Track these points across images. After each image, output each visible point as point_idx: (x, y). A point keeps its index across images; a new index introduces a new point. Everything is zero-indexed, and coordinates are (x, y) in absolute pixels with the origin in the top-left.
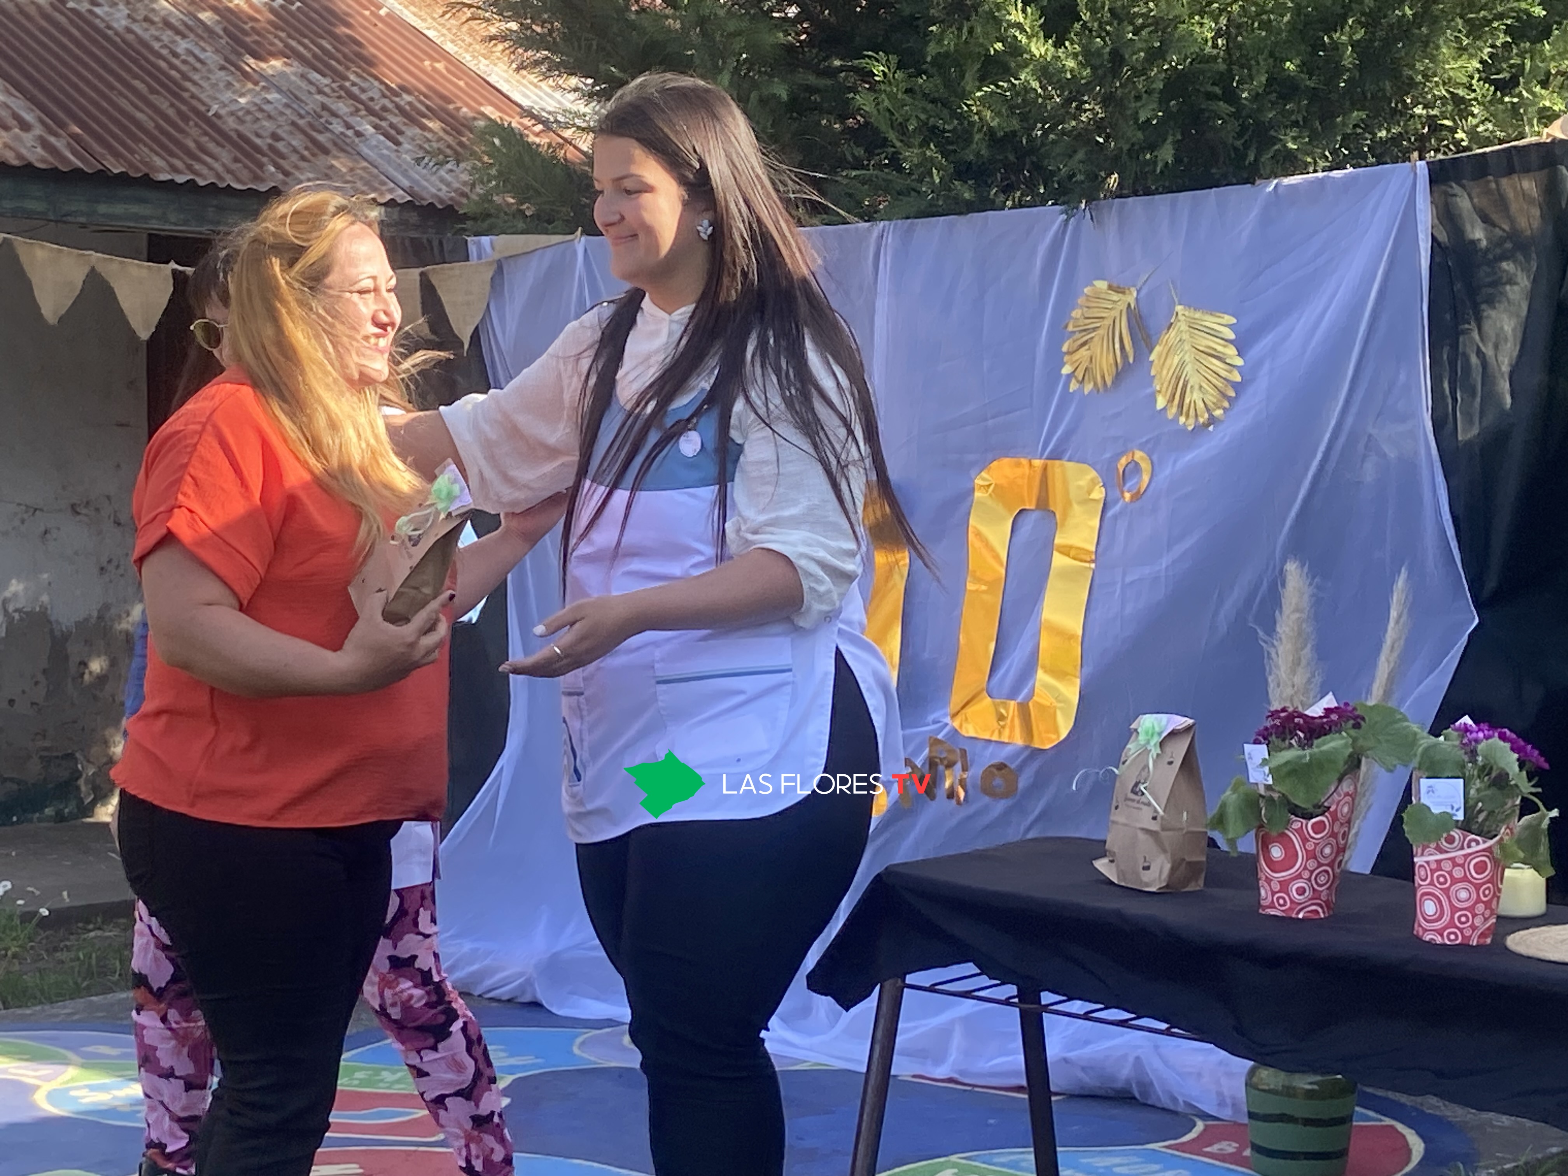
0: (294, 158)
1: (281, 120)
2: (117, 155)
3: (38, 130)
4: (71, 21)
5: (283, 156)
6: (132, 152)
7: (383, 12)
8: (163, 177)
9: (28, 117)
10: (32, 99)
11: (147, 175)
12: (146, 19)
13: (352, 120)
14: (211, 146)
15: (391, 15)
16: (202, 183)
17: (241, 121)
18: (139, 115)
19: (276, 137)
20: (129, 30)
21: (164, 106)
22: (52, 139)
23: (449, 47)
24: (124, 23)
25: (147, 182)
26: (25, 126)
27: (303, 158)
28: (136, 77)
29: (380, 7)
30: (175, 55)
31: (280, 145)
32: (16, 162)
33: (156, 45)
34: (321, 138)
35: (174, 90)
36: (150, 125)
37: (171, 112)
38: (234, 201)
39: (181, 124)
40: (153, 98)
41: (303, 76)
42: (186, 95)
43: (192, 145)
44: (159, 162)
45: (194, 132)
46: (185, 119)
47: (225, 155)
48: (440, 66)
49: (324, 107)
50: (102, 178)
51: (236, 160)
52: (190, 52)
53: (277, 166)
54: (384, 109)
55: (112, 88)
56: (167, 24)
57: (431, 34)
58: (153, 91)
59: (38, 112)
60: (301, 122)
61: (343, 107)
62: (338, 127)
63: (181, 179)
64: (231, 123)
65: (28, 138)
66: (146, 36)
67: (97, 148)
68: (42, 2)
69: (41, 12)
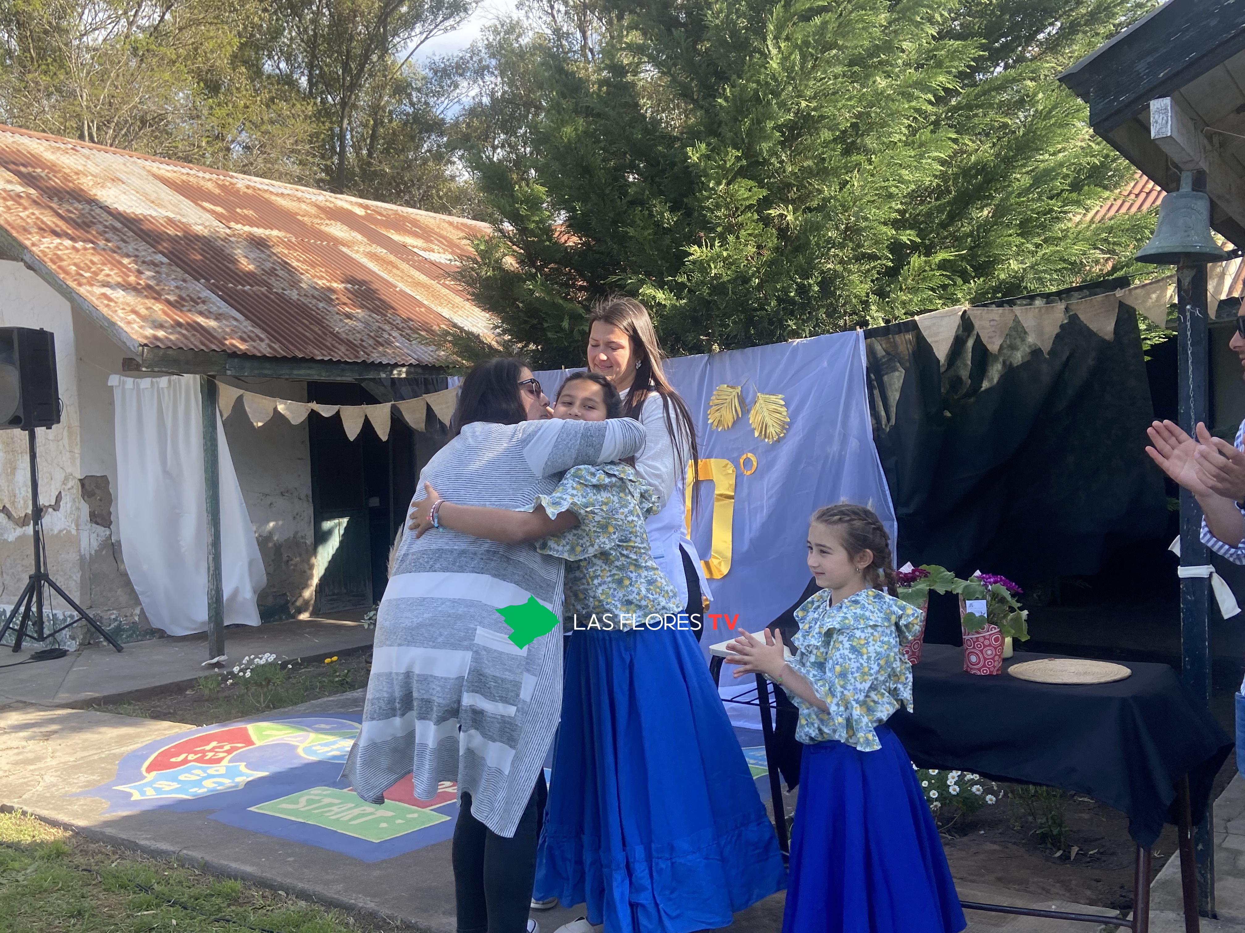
0: (370, 348)
1: (363, 333)
2: (300, 350)
3: (267, 341)
4: (275, 297)
5: (365, 348)
6: (305, 348)
7: (398, 289)
8: (319, 358)
9: (262, 336)
10: (263, 329)
11: (313, 357)
12: (305, 295)
13: (391, 332)
14: (337, 345)
15: (401, 290)
16: (334, 360)
17: (347, 334)
18: (307, 334)
19: (362, 340)
20: (299, 300)
21: (316, 329)
22: (273, 345)
23: (425, 302)
24: (297, 297)
25: (313, 360)
26: (262, 340)
27: (374, 348)
28: (304, 318)
29: (396, 287)
30: (318, 309)
31: (364, 343)
32: (259, 355)
33: (310, 305)
34: (380, 340)
35: (319, 322)
36: (312, 338)
37: (320, 332)
38: (348, 367)
39: (324, 336)
40: (311, 326)
41: (370, 316)
42: (324, 325)
43: (329, 345)
44: (316, 352)
45: (329, 339)
46: (326, 335)
47: (343, 348)
48: (423, 310)
49: (380, 328)
50: (295, 359)
51: (347, 350)
52: (323, 308)
53: (364, 352)
54: (403, 327)
55: (295, 323)
56: (313, 297)
57: (417, 297)
58: (311, 324)
59: (266, 334)
60: (372, 334)
61: (387, 327)
62: (387, 336)
63: (326, 359)
64: (344, 336)
65: (263, 345)
66: (305, 302)
67: (291, 347)
68: (262, 289)
69: (263, 294)
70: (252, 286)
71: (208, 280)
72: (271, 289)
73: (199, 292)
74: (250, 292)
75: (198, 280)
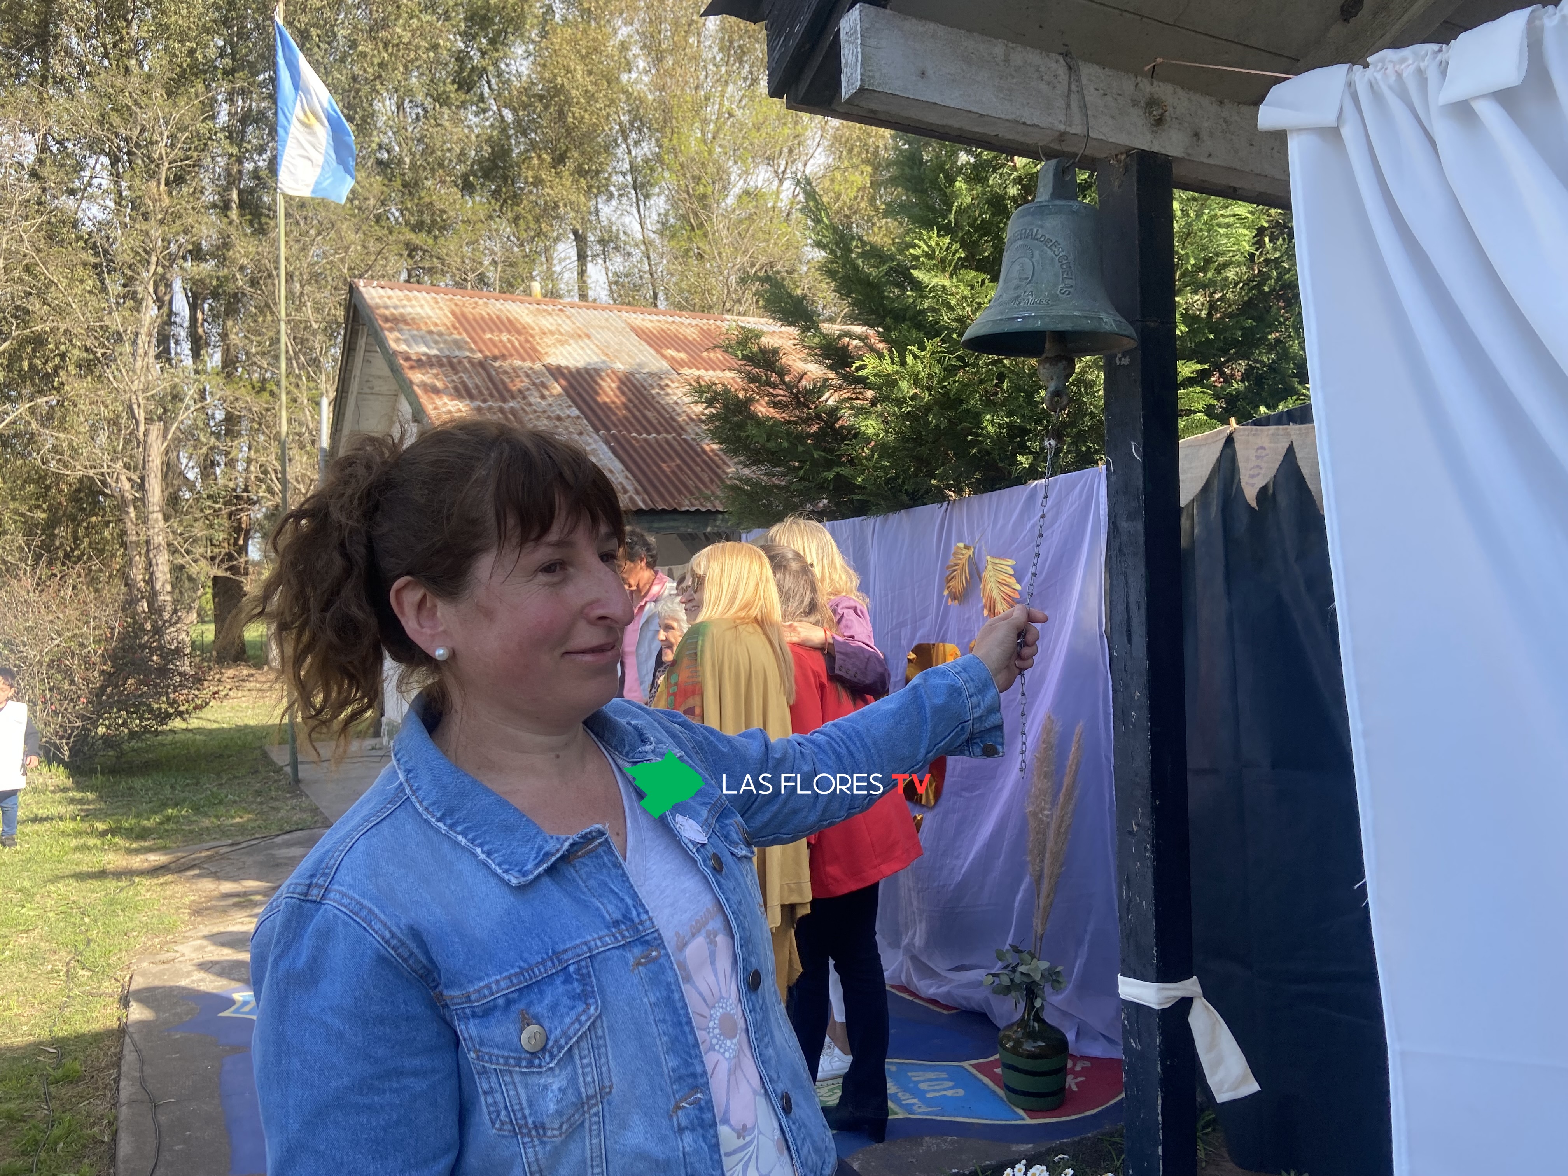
2: (665, 501)
3: (631, 493)
4: (680, 444)
6: (674, 498)
8: (684, 509)
9: (629, 488)
10: (637, 480)
11: (675, 509)
18: (689, 482)
22: (636, 497)
25: (675, 511)
28: (698, 465)
36: (692, 485)
37: (707, 480)
39: (709, 484)
40: (701, 474)
42: (719, 471)
44: (687, 502)
59: (636, 485)
63: (693, 509)
67: (657, 498)
68: (669, 437)
69: (667, 441)
70: (659, 433)
71: (608, 430)
72: (680, 435)
73: (589, 444)
74: (653, 442)
75: (597, 431)
